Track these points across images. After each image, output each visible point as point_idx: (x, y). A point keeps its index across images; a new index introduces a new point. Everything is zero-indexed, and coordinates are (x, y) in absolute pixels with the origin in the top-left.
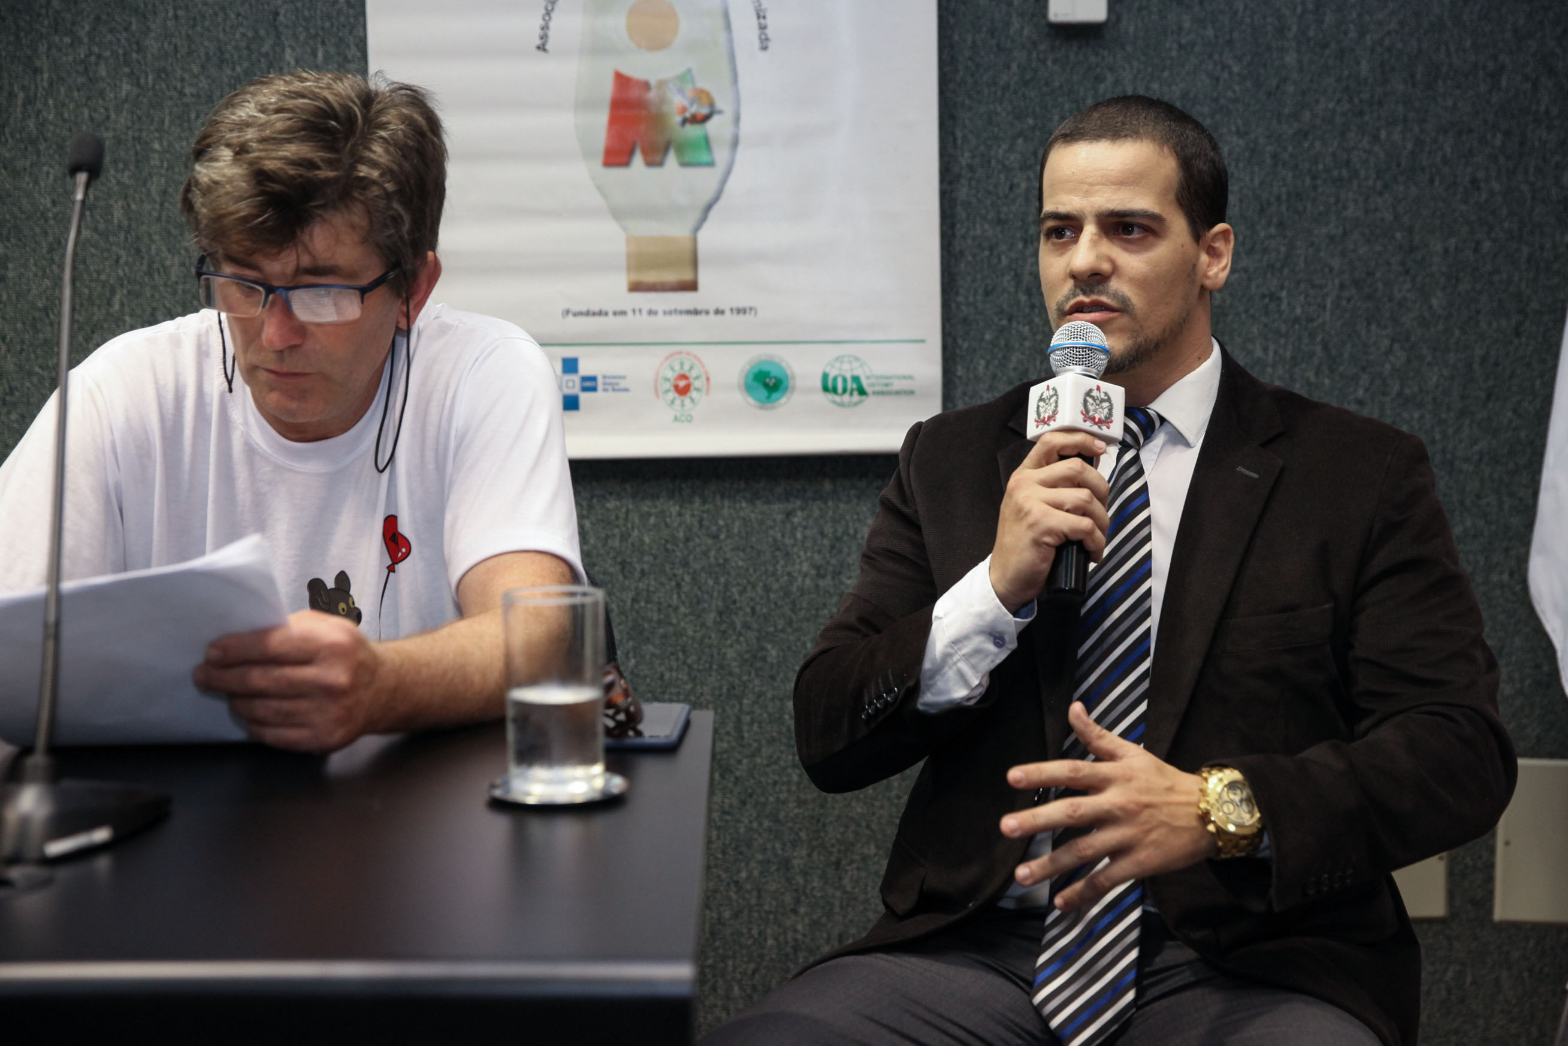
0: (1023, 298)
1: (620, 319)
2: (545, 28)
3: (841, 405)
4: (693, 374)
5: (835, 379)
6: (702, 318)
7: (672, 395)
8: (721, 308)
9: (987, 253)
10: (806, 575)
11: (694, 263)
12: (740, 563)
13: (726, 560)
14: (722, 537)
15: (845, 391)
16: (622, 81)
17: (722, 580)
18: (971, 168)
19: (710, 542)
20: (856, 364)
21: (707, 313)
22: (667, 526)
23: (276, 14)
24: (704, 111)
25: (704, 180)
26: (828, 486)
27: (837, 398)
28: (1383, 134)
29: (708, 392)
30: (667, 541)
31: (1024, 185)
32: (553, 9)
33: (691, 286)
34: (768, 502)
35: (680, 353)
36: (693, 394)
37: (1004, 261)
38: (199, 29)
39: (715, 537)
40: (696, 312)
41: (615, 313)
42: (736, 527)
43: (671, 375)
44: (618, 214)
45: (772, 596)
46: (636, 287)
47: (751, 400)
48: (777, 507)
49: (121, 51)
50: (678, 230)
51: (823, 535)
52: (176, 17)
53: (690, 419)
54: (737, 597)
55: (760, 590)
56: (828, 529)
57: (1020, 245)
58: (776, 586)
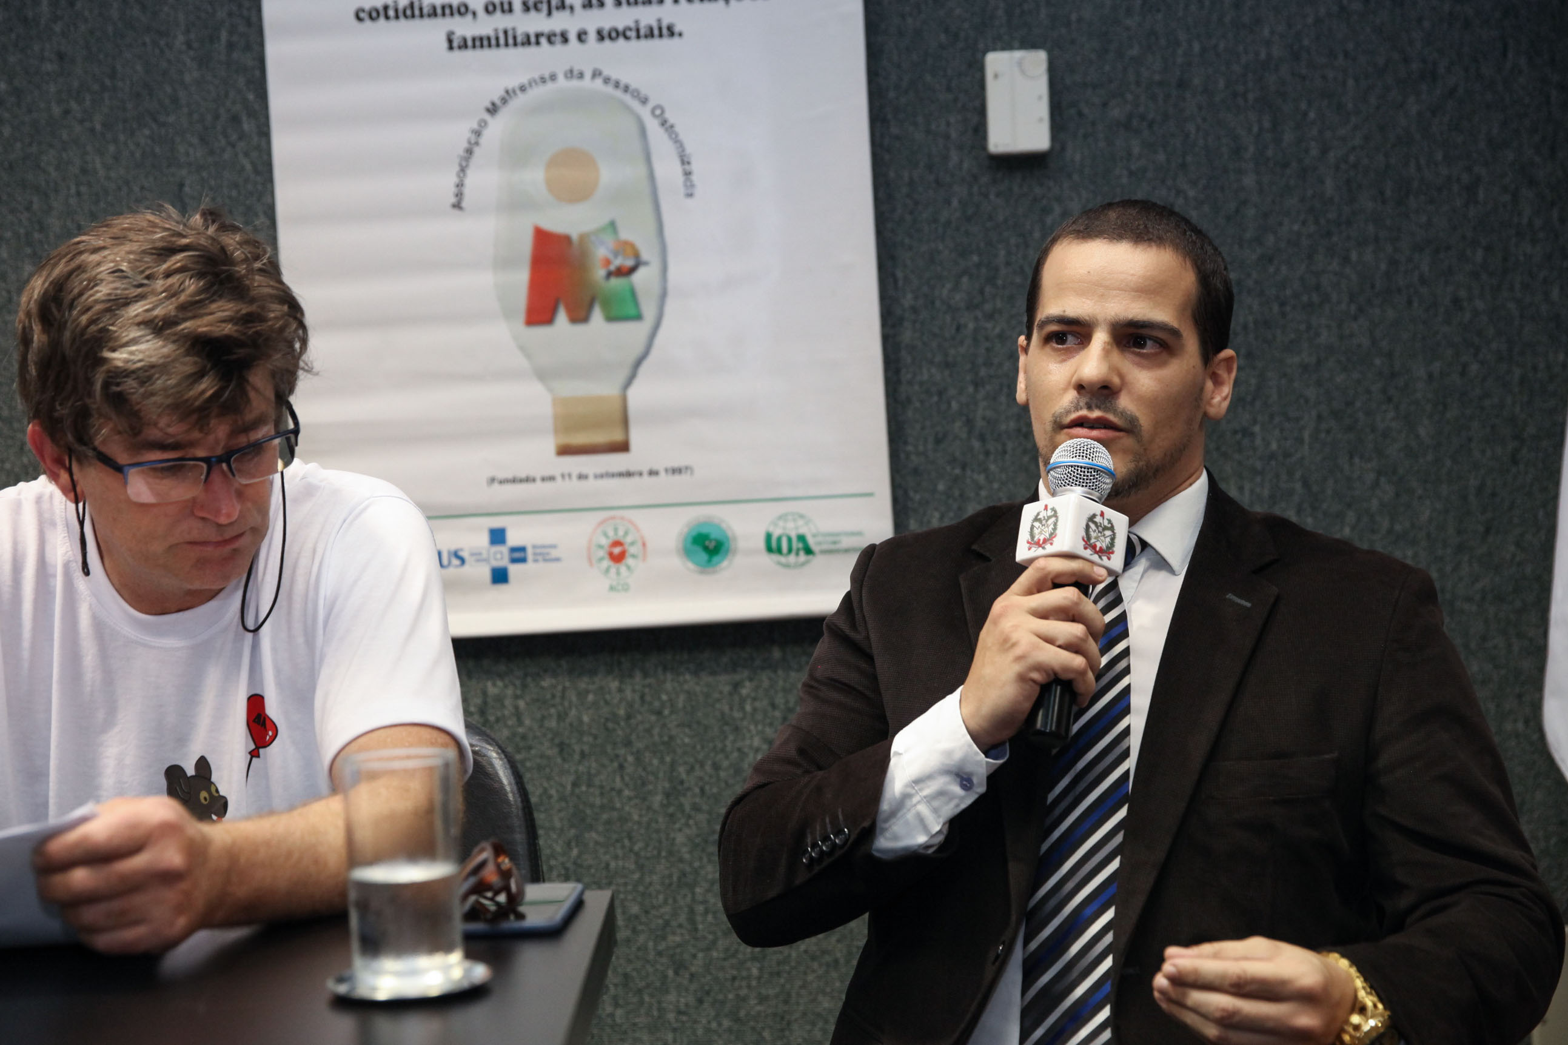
0: (976, 444)
1: (549, 485)
2: (460, 185)
3: (787, 566)
4: (628, 540)
5: (779, 539)
6: (636, 480)
7: (607, 563)
8: (655, 467)
9: (935, 399)
10: (757, 750)
11: (625, 422)
12: (687, 740)
13: (671, 738)
14: (666, 712)
15: (790, 551)
16: (542, 237)
17: (668, 759)
18: (914, 310)
19: (653, 718)
20: (800, 522)
21: (641, 474)
22: (607, 703)
23: (181, 185)
24: (630, 263)
25: (632, 333)
26: (777, 654)
27: (783, 559)
28: (1354, 256)
29: (644, 559)
30: (607, 720)
31: (971, 326)
32: (467, 166)
33: (623, 447)
34: (713, 673)
35: (613, 518)
36: (629, 561)
37: (955, 405)
38: (102, 205)
39: (659, 713)
40: (629, 474)
41: (543, 479)
42: (681, 701)
43: (605, 542)
44: (543, 375)
45: (722, 774)
46: (565, 451)
47: (690, 565)
48: (723, 678)
49: (22, 231)
50: (607, 389)
51: (774, 706)
52: (79, 194)
53: (626, 588)
54: (684, 776)
55: (708, 768)
56: (780, 700)
57: (971, 389)
58: (725, 764)
